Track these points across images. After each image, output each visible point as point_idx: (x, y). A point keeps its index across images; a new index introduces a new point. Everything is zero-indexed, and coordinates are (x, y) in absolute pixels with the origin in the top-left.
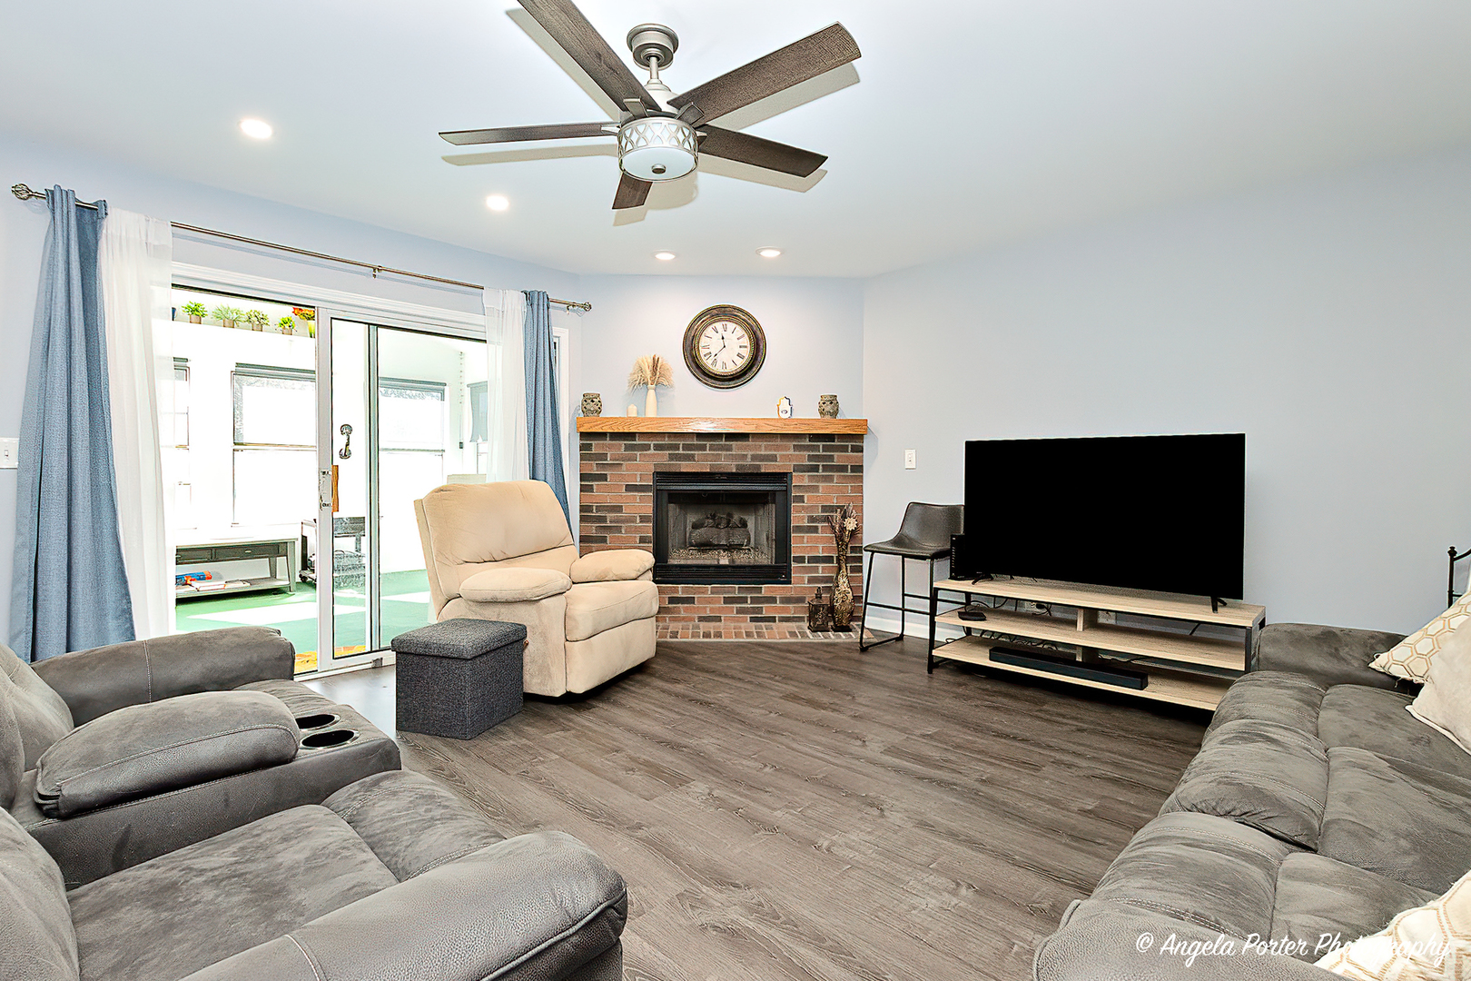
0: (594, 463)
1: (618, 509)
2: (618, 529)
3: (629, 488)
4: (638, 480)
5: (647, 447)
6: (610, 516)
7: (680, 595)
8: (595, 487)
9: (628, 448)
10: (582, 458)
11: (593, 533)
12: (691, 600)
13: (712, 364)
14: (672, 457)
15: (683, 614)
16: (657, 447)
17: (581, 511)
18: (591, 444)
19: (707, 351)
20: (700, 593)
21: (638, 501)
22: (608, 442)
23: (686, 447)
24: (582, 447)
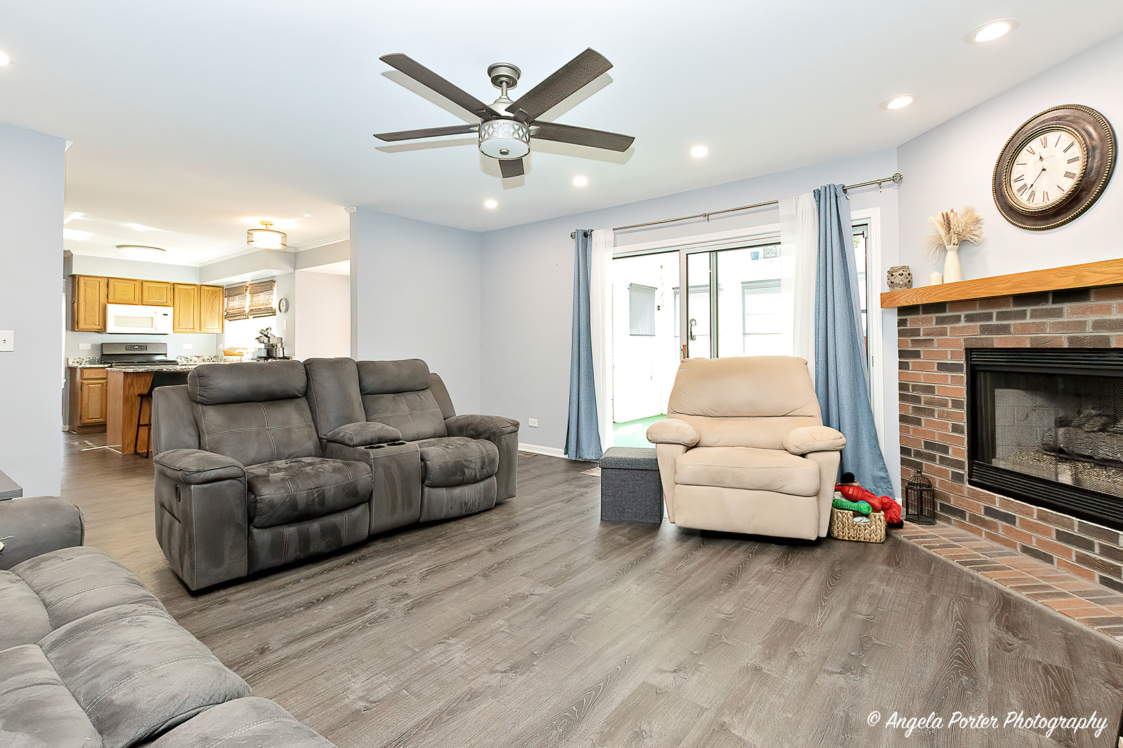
0: (909, 339)
1: (930, 390)
2: (931, 413)
3: (942, 367)
4: (949, 358)
5: (958, 319)
6: (923, 396)
7: (997, 507)
8: (910, 364)
9: (940, 321)
10: (901, 333)
11: (910, 413)
12: (1010, 519)
13: (1028, 200)
14: (984, 329)
15: (1001, 534)
16: (970, 318)
17: (900, 389)
18: (906, 319)
19: (1020, 184)
20: (1022, 513)
21: (950, 382)
22: (921, 316)
23: (1001, 316)
24: (901, 323)
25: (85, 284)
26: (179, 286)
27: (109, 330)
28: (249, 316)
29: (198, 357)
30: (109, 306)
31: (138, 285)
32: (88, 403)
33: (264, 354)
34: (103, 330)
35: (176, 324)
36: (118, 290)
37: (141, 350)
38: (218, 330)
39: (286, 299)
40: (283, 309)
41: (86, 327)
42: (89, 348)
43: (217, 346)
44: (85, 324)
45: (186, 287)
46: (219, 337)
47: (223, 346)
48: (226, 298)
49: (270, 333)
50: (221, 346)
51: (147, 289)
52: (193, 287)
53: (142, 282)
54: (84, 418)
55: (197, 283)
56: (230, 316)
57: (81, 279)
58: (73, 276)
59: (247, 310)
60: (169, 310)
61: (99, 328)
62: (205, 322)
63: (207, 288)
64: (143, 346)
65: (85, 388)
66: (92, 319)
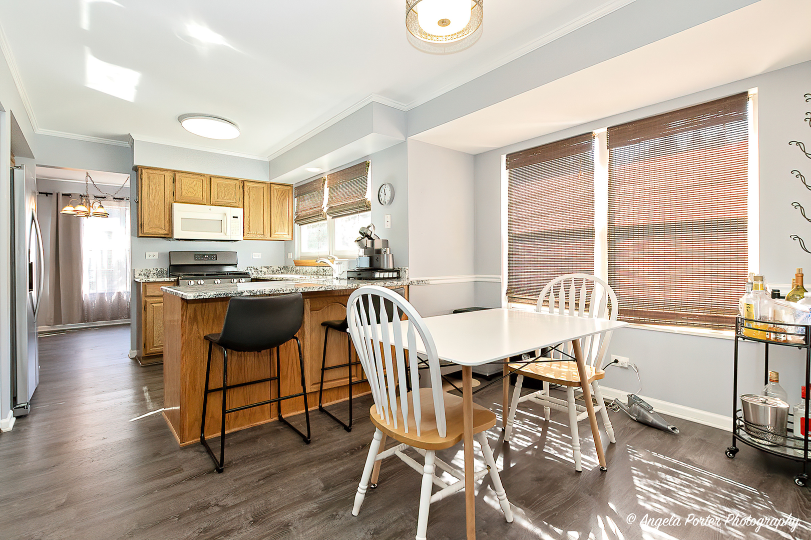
25: (149, 178)
26: (247, 183)
27: (175, 237)
28: (328, 216)
29: (268, 268)
30: (175, 205)
31: (206, 180)
32: (153, 327)
33: (365, 264)
34: (168, 236)
35: (246, 228)
36: (186, 186)
37: (212, 260)
38: (287, 236)
39: (390, 185)
40: (386, 198)
41: (151, 231)
42: (156, 257)
43: (286, 256)
44: (150, 228)
45: (256, 185)
46: (288, 244)
47: (294, 255)
48: (296, 198)
49: (375, 232)
50: (290, 256)
51: (216, 186)
52: (263, 185)
53: (211, 178)
54: (148, 346)
55: (266, 180)
56: (301, 220)
57: (144, 171)
58: (136, 169)
59: (325, 210)
60: (239, 212)
61: (166, 232)
62: (275, 227)
63: (277, 187)
64: (213, 255)
65: (149, 309)
66: (157, 223)
